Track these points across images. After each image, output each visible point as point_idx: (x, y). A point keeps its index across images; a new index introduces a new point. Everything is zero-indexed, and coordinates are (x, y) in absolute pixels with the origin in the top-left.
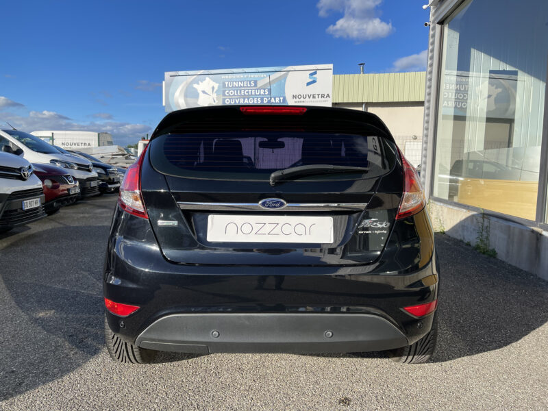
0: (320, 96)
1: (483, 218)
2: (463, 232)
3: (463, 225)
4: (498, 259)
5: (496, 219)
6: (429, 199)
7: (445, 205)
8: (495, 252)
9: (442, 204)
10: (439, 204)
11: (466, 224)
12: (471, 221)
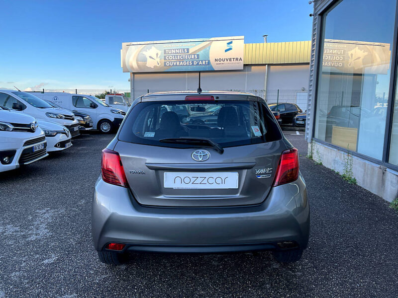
1: (348, 156)
2: (334, 165)
3: (334, 160)
4: (357, 185)
5: (356, 157)
6: (312, 140)
7: (323, 145)
8: (355, 180)
9: (321, 144)
10: (319, 144)
11: (336, 159)
12: (341, 158)
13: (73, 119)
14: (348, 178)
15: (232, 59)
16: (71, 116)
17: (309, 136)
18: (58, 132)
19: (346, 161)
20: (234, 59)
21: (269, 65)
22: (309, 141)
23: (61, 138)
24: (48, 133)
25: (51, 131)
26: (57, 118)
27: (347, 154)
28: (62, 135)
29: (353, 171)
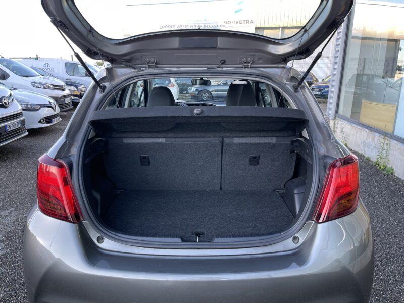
0: (246, 22)
1: (384, 139)
2: (364, 148)
3: (364, 143)
4: (395, 176)
5: (395, 142)
6: (335, 116)
7: (349, 123)
8: (393, 170)
9: (346, 122)
10: (344, 121)
11: (368, 141)
12: (373, 140)
13: (63, 90)
14: (383, 166)
15: (243, 22)
16: (61, 86)
17: (332, 112)
18: (42, 106)
19: (382, 145)
20: (244, 21)
21: (284, 28)
22: (332, 117)
23: (46, 112)
24: (31, 107)
25: (34, 105)
26: (45, 88)
27: (382, 137)
28: (47, 109)
29: (391, 158)
